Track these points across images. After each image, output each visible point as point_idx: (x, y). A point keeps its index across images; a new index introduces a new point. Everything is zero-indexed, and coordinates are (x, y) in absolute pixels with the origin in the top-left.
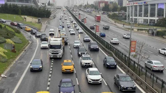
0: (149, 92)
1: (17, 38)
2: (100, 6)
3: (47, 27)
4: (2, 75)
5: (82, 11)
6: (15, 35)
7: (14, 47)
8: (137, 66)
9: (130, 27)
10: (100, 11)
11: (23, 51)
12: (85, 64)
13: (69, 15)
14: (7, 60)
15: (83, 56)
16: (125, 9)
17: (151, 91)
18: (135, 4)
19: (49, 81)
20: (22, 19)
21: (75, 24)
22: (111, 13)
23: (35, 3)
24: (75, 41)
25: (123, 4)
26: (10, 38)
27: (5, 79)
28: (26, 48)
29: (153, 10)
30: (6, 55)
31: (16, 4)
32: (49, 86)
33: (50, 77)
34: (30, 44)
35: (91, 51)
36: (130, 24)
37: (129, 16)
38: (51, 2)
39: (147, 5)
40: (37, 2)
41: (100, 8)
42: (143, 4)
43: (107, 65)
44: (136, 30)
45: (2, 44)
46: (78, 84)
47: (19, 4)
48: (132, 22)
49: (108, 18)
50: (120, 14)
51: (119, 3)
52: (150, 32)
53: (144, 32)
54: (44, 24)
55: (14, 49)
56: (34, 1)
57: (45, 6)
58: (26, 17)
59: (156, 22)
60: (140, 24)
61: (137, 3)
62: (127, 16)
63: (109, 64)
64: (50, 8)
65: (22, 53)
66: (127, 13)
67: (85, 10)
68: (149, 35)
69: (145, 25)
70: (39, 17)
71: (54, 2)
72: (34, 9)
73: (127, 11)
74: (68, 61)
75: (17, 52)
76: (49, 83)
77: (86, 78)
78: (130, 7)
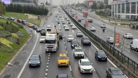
0: (131, 77)
1: (20, 32)
2: (89, 4)
3: (45, 22)
4: (9, 63)
5: (74, 9)
6: (19, 30)
7: (18, 40)
8: (120, 55)
9: (114, 22)
10: (89, 9)
11: (26, 43)
12: (77, 56)
13: (63, 13)
14: (13, 50)
15: (76, 48)
16: (110, 7)
17: (133, 76)
18: (119, 3)
19: (47, 68)
20: (25, 16)
21: (68, 20)
22: (98, 11)
23: (35, 3)
24: (69, 36)
25: (108, 2)
26: (15, 33)
27: (11, 66)
28: (28, 40)
29: (133, 7)
30: (12, 46)
31: (20, 4)
32: (47, 72)
33: (48, 65)
34: (31, 37)
35: (83, 45)
36: (114, 19)
37: (113, 13)
38: (48, 2)
39: (129, 3)
40: (37, 2)
41: (89, 6)
42: (125, 2)
43: (99, 58)
44: (120, 25)
45: (9, 37)
46: (71, 70)
47: (22, 4)
48: (116, 18)
49: (95, 15)
50: (106, 11)
51: (105, 2)
52: (132, 26)
53: (126, 26)
54: (43, 21)
55: (18, 41)
56: (34, 1)
57: (44, 5)
58: (28, 14)
59: (136, 18)
60: (123, 19)
61: (120, 2)
62: (112, 13)
63: (100, 57)
64: (48, 7)
65: (25, 45)
66: (112, 10)
67: (77, 8)
68: (130, 29)
69: (127, 20)
70: (39, 15)
71: (51, 2)
72: (34, 8)
73: (112, 9)
74: (63, 55)
75: (21, 44)
76: (47, 70)
77: (79, 67)
78: (114, 5)
